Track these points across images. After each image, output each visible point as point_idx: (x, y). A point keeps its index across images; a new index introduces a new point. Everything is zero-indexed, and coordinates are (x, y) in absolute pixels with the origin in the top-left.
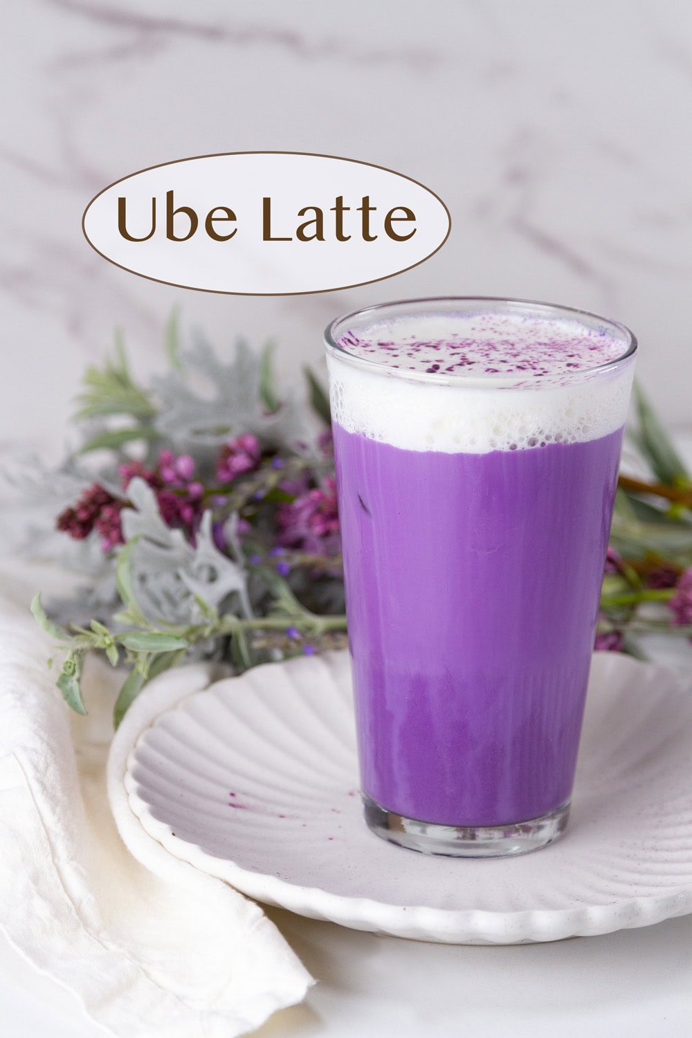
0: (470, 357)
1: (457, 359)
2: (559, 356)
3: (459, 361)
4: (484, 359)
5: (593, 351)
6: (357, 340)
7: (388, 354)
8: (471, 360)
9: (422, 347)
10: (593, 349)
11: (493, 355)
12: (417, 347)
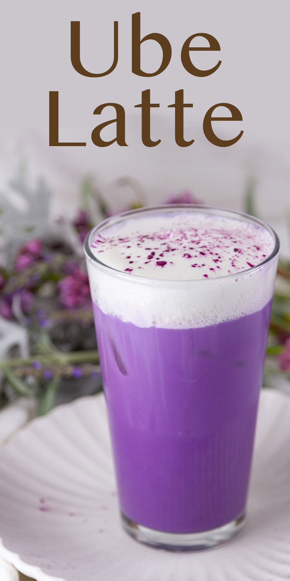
0: (173, 246)
1: (165, 248)
2: (227, 242)
3: (166, 249)
4: (180, 247)
5: (250, 239)
6: (104, 239)
7: (124, 246)
8: (173, 248)
9: (144, 239)
10: (249, 237)
11: (185, 242)
12: (142, 238)
